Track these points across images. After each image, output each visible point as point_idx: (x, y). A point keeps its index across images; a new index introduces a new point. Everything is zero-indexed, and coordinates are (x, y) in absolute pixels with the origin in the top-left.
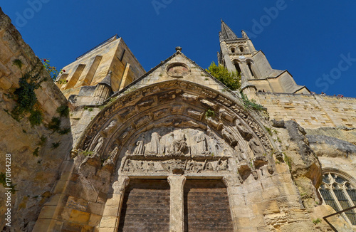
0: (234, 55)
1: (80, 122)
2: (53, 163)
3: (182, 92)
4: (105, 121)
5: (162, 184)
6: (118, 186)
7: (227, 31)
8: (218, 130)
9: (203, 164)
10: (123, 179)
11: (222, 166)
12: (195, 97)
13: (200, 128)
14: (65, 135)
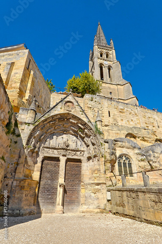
0: (101, 59)
1: (24, 131)
2: (16, 150)
3: (70, 119)
4: (35, 132)
5: (57, 159)
6: (40, 159)
7: (101, 35)
8: (83, 138)
9: (74, 152)
10: (42, 157)
11: (81, 155)
12: (76, 122)
13: (75, 135)
14: (19, 138)
